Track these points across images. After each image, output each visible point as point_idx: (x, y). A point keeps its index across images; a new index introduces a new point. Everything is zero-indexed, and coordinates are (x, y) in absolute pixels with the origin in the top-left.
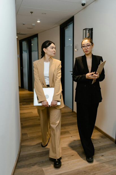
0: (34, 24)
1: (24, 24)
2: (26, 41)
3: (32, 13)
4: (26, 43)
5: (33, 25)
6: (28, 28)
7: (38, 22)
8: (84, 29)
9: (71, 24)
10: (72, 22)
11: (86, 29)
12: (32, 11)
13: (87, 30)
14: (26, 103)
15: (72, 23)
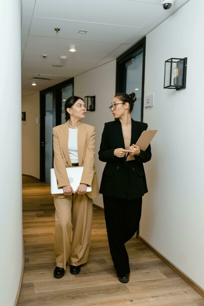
0: (64, 57)
1: (45, 57)
2: (52, 93)
3: (57, 30)
4: (52, 96)
5: (63, 59)
6: (53, 66)
7: (70, 50)
8: (167, 61)
9: (139, 54)
10: (142, 49)
11: (172, 59)
12: (59, 28)
13: (173, 63)
14: (45, 213)
15: (141, 53)
